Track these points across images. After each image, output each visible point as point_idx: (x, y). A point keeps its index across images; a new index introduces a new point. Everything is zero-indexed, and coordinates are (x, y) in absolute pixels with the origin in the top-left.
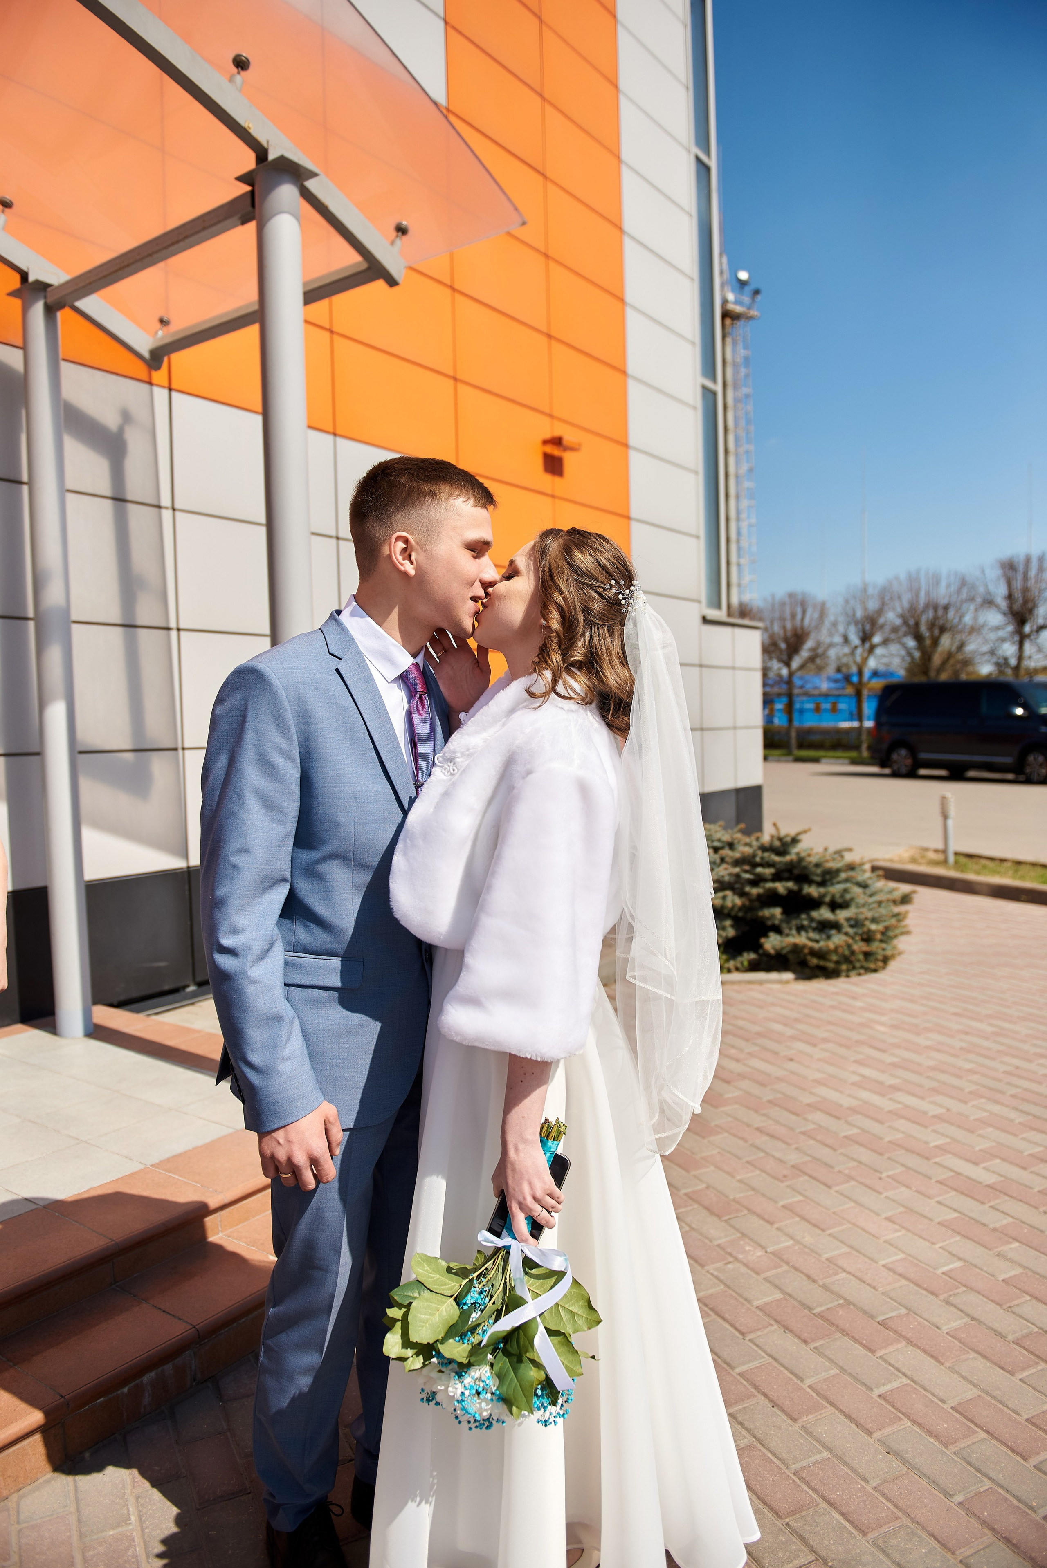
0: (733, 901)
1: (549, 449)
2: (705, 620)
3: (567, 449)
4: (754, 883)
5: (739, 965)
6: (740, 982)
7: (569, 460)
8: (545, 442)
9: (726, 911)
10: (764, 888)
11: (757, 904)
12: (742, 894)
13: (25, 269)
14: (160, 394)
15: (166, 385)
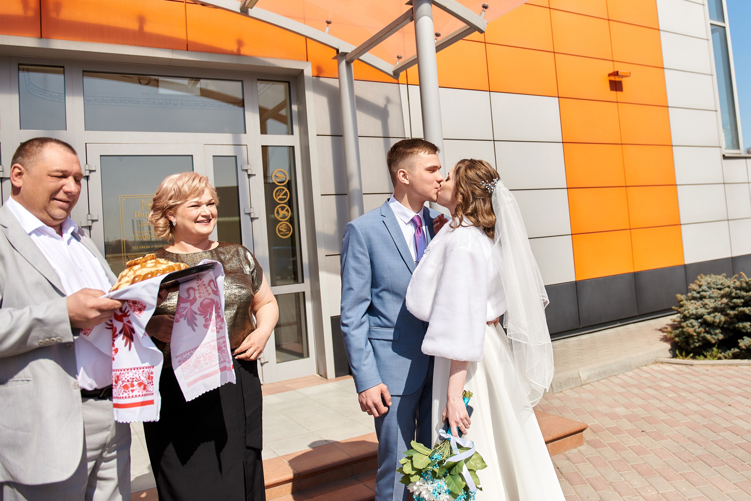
0: (720, 318)
1: (612, 78)
2: (725, 157)
3: (622, 77)
4: (733, 308)
5: (726, 355)
6: (724, 365)
7: (626, 82)
8: (610, 75)
9: (716, 324)
10: (738, 310)
11: (735, 320)
12: (727, 315)
13: (338, 48)
14: (403, 88)
15: (406, 83)
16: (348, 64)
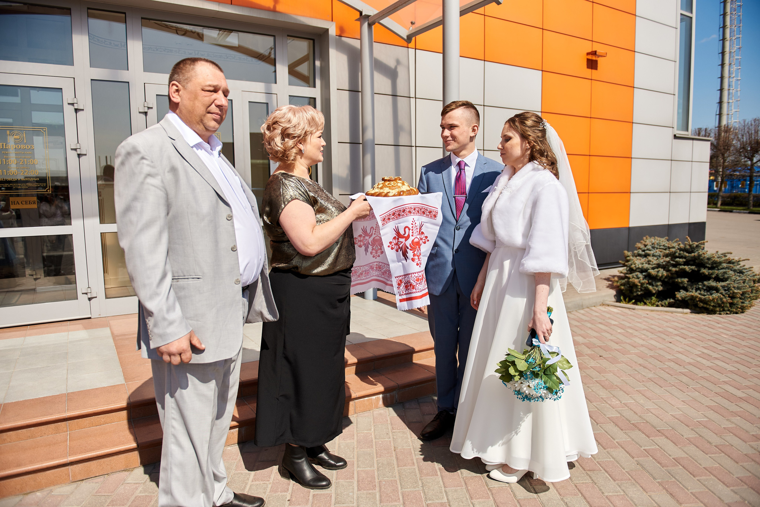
0: (662, 273)
1: (590, 57)
2: (675, 137)
3: (599, 56)
4: (674, 266)
5: (663, 304)
6: (661, 311)
7: (601, 62)
8: (588, 54)
9: (658, 278)
10: (679, 268)
11: (675, 276)
12: (668, 271)
13: (361, 10)
14: (412, 51)
15: (414, 47)
16: (370, 25)
